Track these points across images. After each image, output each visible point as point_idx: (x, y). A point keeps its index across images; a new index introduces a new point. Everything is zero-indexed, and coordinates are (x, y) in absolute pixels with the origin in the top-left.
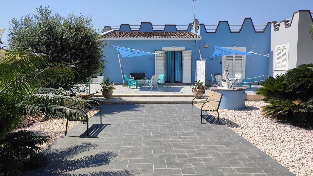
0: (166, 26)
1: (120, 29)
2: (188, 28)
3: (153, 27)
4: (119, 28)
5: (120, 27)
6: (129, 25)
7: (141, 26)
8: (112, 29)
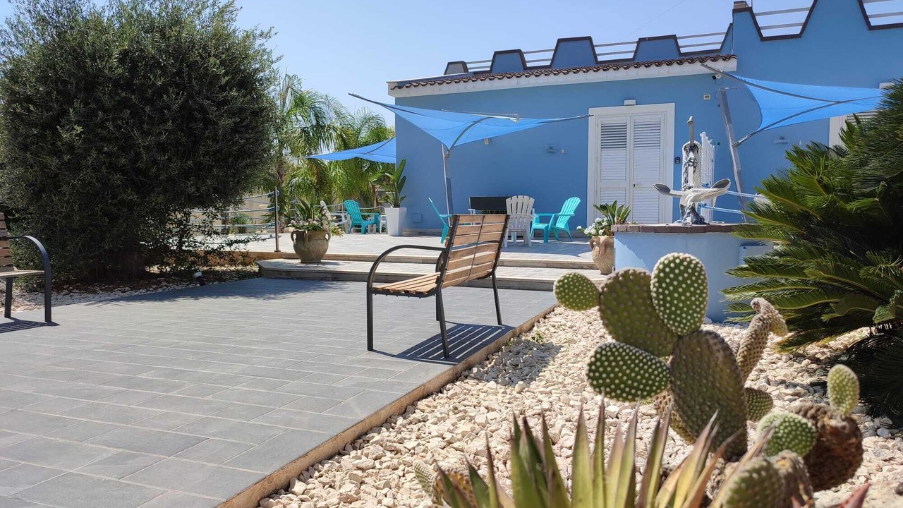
0: (642, 43)
1: (492, 67)
2: (725, 40)
3: (598, 50)
4: (490, 64)
5: (493, 61)
6: (519, 51)
7: (556, 50)
8: (469, 71)
